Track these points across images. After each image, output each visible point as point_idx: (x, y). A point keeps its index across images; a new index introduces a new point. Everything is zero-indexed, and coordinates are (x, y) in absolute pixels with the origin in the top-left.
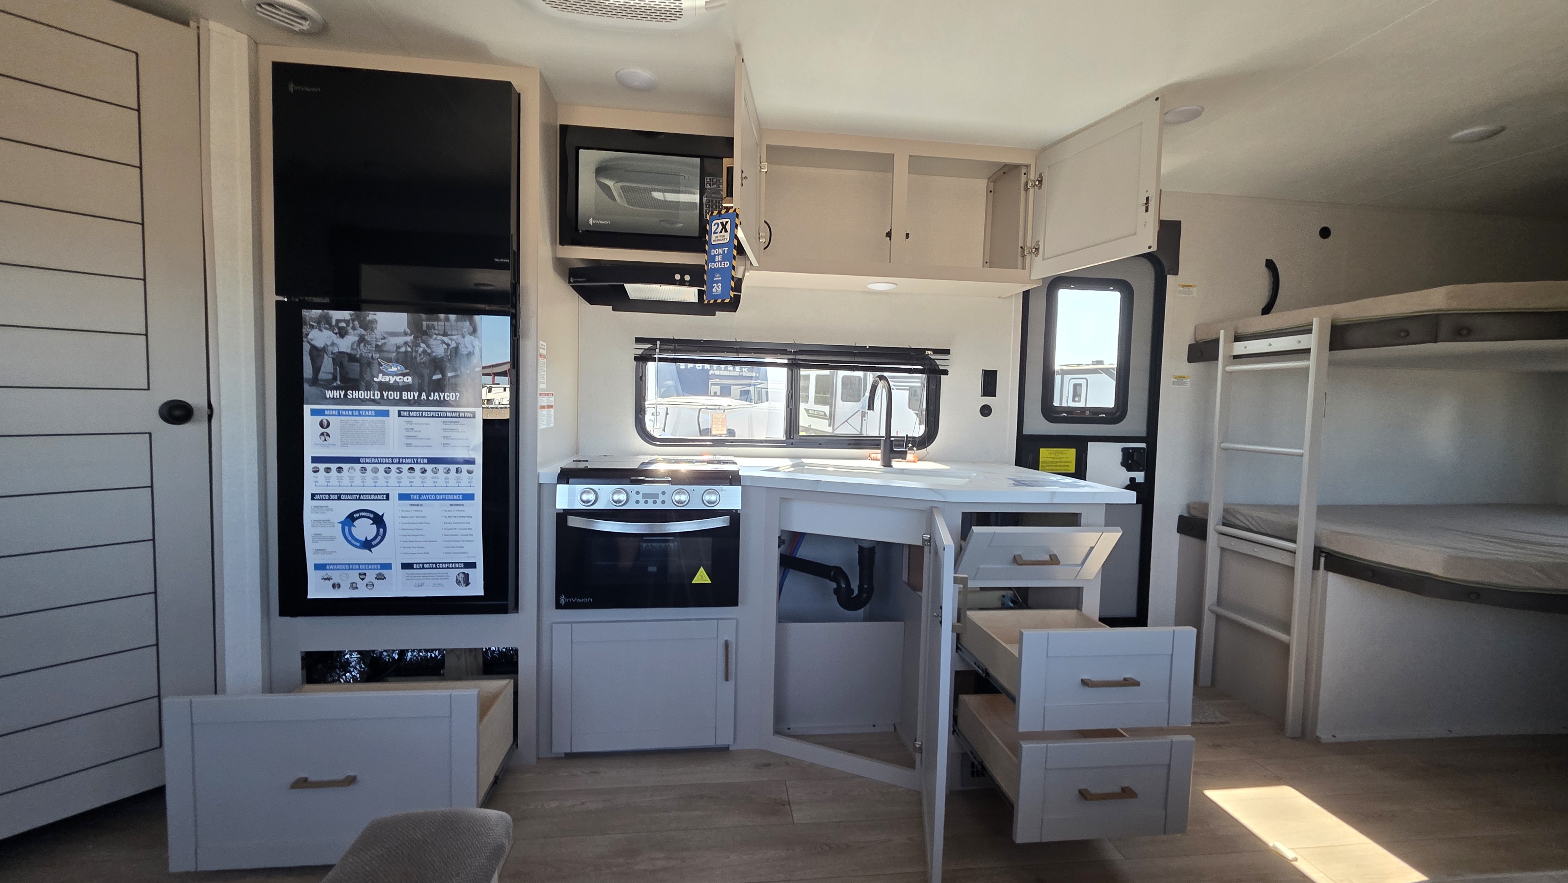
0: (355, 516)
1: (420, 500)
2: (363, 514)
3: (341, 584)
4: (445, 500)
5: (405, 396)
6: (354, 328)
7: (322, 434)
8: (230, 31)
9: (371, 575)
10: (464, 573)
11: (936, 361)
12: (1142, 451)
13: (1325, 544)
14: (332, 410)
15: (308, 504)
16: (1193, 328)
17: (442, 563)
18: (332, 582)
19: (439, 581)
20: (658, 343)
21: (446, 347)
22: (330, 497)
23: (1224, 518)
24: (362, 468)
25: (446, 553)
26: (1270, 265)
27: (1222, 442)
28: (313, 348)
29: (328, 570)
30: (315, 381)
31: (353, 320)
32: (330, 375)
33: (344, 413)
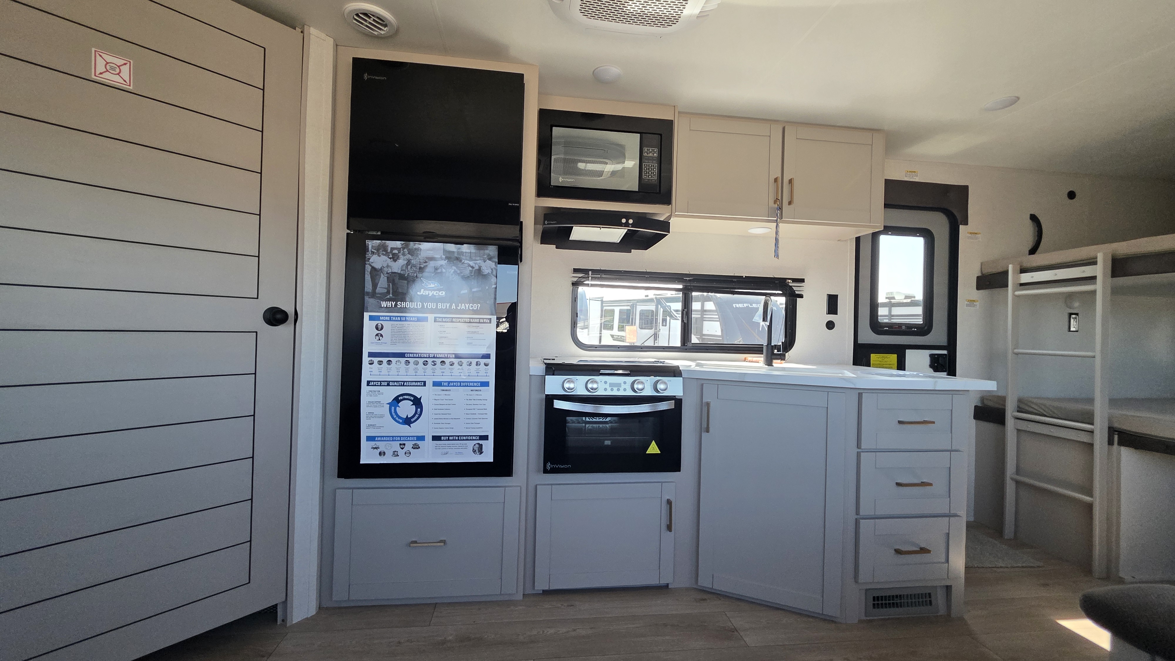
0: (399, 398)
1: (448, 386)
2: (406, 397)
3: (386, 453)
4: (468, 386)
5: (440, 306)
6: (404, 255)
7: (377, 335)
8: (323, 35)
9: (409, 445)
10: (478, 444)
11: (793, 287)
12: (944, 356)
13: (1116, 425)
14: (385, 316)
15: (365, 389)
16: (980, 264)
17: (463, 436)
18: (379, 450)
19: (460, 451)
20: (590, 273)
21: (471, 269)
22: (381, 384)
23: (1018, 407)
24: (407, 361)
25: (466, 428)
26: (1034, 218)
27: (1015, 349)
28: (373, 268)
29: (377, 441)
30: (373, 295)
31: (404, 248)
32: (385, 289)
33: (394, 319)
